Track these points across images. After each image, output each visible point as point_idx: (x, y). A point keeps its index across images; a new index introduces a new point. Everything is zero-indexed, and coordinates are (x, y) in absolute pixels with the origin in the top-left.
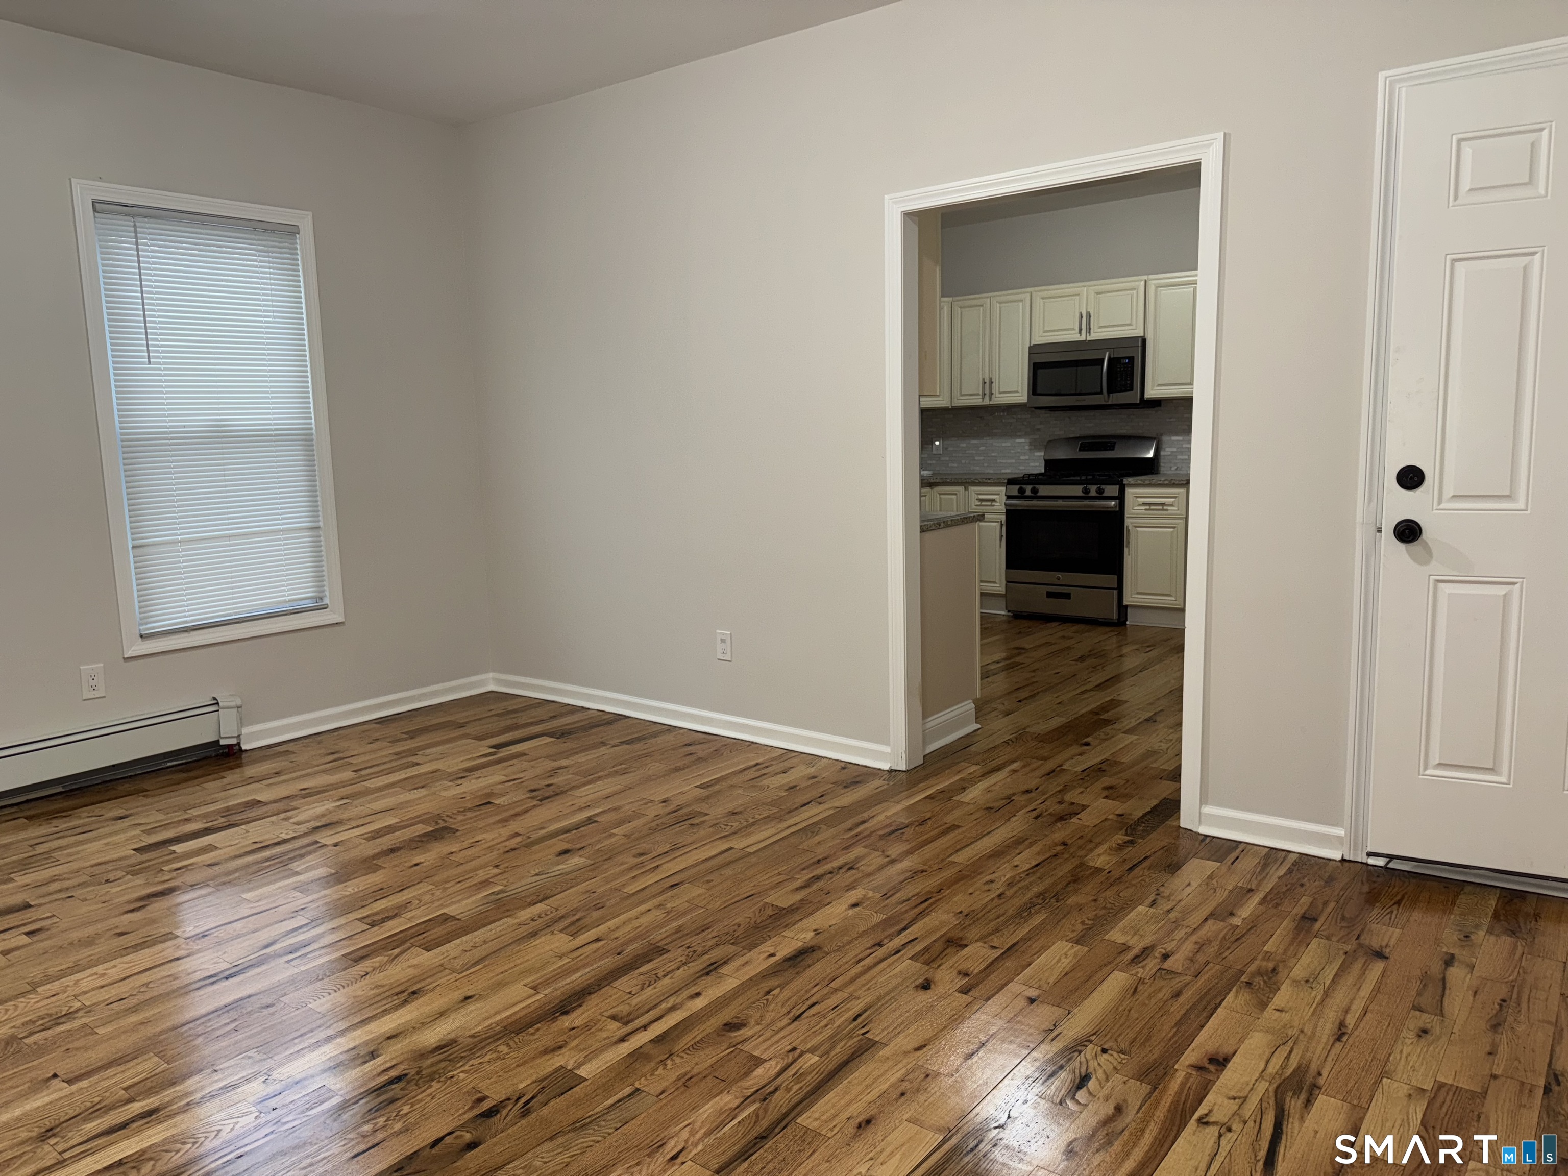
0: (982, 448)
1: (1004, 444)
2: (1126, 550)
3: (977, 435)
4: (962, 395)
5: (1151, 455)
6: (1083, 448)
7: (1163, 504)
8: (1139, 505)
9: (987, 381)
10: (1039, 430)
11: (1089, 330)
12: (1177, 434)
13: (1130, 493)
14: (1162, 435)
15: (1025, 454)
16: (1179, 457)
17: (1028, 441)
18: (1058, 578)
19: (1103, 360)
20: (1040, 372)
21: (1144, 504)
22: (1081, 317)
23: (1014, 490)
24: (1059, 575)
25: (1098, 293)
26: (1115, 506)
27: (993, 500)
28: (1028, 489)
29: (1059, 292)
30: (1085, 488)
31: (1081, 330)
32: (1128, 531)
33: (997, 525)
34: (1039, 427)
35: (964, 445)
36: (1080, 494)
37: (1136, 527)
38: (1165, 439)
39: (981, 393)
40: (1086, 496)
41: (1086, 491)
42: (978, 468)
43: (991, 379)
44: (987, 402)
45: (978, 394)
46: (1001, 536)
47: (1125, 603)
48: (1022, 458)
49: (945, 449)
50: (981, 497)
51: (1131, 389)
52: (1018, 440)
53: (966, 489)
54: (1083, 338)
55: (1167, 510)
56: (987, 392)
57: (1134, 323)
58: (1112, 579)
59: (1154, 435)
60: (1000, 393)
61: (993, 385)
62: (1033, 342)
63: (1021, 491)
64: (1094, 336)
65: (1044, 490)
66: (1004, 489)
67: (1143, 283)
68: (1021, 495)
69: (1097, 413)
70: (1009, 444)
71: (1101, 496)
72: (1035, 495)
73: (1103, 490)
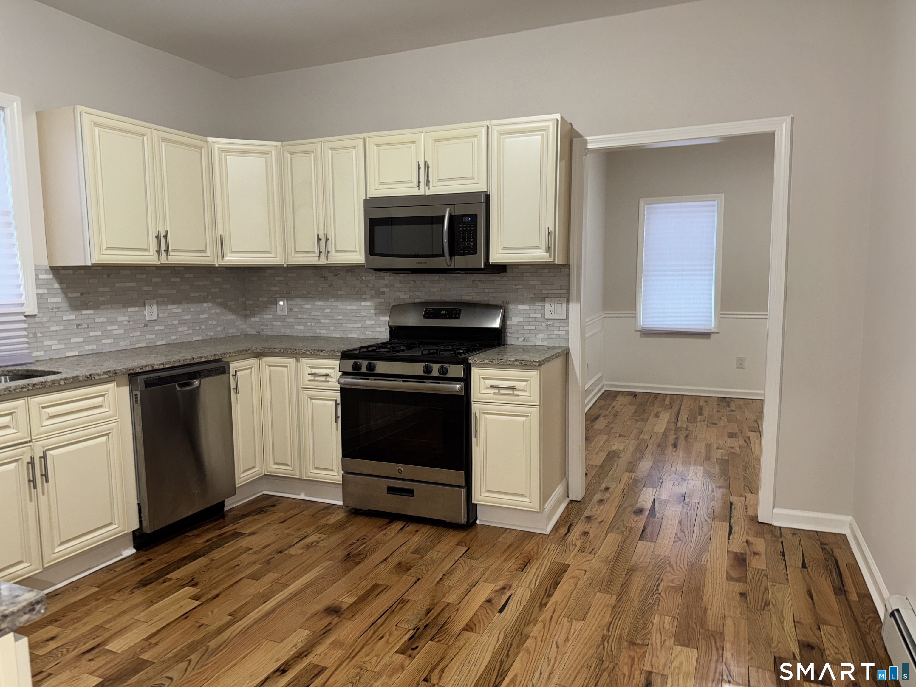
0: (328, 310)
1: (349, 307)
2: (474, 440)
3: (323, 296)
4: (297, 252)
5: (496, 324)
6: (428, 315)
7: (513, 388)
8: (487, 388)
9: (322, 237)
10: (383, 293)
11: (427, 183)
12: (523, 303)
13: (476, 373)
14: (508, 303)
15: (370, 318)
16: (526, 327)
17: (373, 304)
18: (400, 471)
19: (443, 217)
20: (377, 229)
21: (492, 387)
22: (419, 168)
23: (349, 364)
24: (401, 467)
25: (436, 141)
26: (461, 390)
27: (327, 375)
28: (364, 364)
29: (394, 139)
30: (427, 367)
31: (419, 182)
32: (476, 417)
33: (333, 403)
34: (384, 289)
35: (309, 306)
36: (421, 373)
37: (484, 413)
38: (511, 307)
39: (316, 251)
40: (427, 377)
41: (428, 370)
42: (324, 332)
43: (326, 235)
44: (323, 261)
45: (313, 252)
46: (337, 417)
47: (474, 502)
48: (368, 322)
49: (290, 310)
50: (314, 371)
51: (475, 252)
52: (363, 304)
53: (298, 361)
54: (421, 192)
55: (518, 395)
56: (323, 249)
57: (476, 177)
58: (458, 476)
59: (499, 303)
60: (337, 251)
61: (329, 242)
62: (369, 196)
63: (356, 367)
64: (433, 190)
65: (382, 367)
66: (337, 362)
67: (484, 129)
68: (356, 372)
69: (442, 277)
70: (353, 307)
71: (444, 378)
72: (371, 373)
73: (447, 369)
